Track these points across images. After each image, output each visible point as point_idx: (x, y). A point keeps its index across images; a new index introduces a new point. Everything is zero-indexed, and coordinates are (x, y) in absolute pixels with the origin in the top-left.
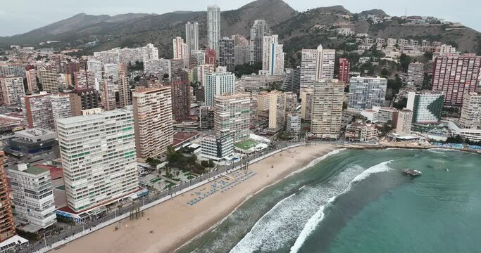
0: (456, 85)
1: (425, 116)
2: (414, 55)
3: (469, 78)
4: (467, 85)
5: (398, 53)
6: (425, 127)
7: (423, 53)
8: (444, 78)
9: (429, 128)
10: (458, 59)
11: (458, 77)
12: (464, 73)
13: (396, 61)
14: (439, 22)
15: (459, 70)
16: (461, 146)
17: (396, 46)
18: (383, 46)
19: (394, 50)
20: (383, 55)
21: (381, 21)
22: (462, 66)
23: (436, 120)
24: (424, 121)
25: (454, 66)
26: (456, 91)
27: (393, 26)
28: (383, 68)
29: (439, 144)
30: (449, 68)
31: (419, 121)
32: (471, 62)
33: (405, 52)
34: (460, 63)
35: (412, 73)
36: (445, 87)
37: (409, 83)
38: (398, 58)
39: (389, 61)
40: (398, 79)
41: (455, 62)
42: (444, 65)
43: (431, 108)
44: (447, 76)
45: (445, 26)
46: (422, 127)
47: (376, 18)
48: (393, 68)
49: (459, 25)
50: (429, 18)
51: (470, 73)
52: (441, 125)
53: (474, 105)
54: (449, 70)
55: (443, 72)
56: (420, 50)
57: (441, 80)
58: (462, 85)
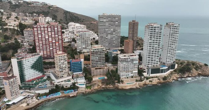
0: (51, 45)
1: (31, 74)
2: (29, 24)
3: (57, 39)
4: (57, 44)
5: (17, 23)
6: (32, 84)
7: (34, 22)
8: (42, 41)
9: (36, 84)
10: (47, 27)
11: (50, 39)
12: (53, 36)
13: (16, 28)
14: (47, 5)
15: (50, 34)
16: (59, 94)
17: (16, 18)
18: (7, 18)
19: (15, 21)
20: (6, 24)
21: (17, 3)
22: (51, 32)
23: (41, 74)
24: (32, 78)
25: (46, 32)
26: (51, 49)
27: (24, 6)
28: (5, 34)
29: (44, 96)
30: (43, 33)
31: (27, 80)
32: (56, 29)
33: (23, 22)
34: (49, 30)
35: (27, 36)
36: (44, 47)
37: (25, 44)
38: (17, 26)
39: (10, 29)
40: (17, 42)
41: (46, 29)
42: (39, 32)
43: (35, 67)
44: (44, 39)
45: (50, 7)
46: (30, 84)
47: (14, 1)
48: (13, 33)
49: (56, 7)
50: (43, 3)
51: (57, 36)
52: (45, 78)
53: (61, 61)
54: (44, 35)
55: (40, 36)
56: (32, 20)
57: (41, 42)
58: (54, 45)
